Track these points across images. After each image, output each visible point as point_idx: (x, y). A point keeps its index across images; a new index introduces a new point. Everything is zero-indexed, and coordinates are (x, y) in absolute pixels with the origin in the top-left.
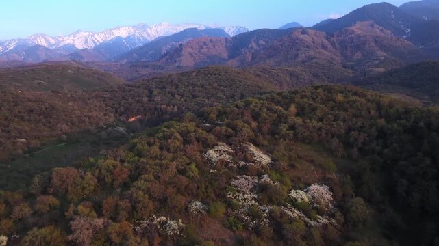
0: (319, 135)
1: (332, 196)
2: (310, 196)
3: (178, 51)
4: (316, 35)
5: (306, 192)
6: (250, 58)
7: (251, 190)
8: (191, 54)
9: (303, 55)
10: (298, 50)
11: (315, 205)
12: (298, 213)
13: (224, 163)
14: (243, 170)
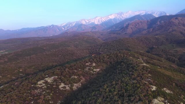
0: (107, 62)
3: (127, 27)
4: (181, 20)
6: (152, 30)
7: (88, 69)
8: (131, 28)
9: (171, 29)
10: (171, 27)
13: (87, 65)
14: (89, 66)
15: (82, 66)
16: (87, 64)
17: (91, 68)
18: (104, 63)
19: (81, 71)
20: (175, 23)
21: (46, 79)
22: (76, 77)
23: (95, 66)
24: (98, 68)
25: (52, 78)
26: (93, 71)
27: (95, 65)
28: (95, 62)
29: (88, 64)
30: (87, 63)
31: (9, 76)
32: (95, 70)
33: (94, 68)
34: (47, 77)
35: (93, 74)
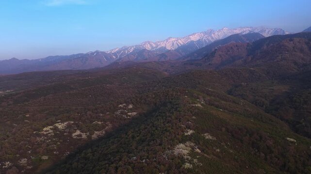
3: (213, 54)
4: (299, 42)
8: (220, 56)
9: (280, 57)
10: (280, 53)
14: (123, 109)
15: (112, 108)
17: (126, 110)
18: (147, 104)
19: (109, 114)
20: (288, 47)
21: (57, 125)
22: (100, 123)
24: (135, 112)
25: (65, 123)
26: (127, 116)
27: (131, 107)
28: (133, 103)
29: (122, 106)
30: (121, 104)
31: (9, 122)
32: (130, 114)
33: (130, 111)
34: (58, 123)
35: (125, 119)
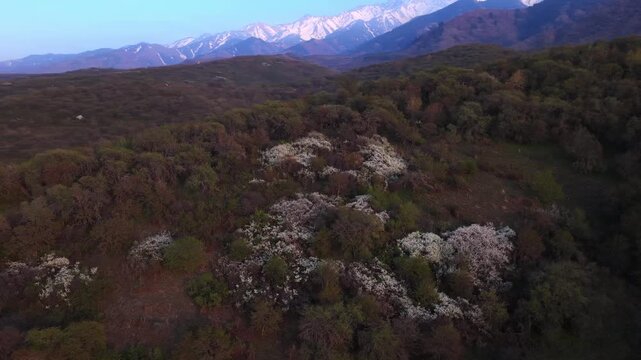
0: (551, 126)
1: (511, 254)
2: (448, 246)
5: (446, 239)
7: (306, 223)
11: (451, 270)
12: (391, 282)
13: (290, 167)
14: (322, 183)
15: (206, 174)
16: (282, 151)
17: (360, 203)
18: (511, 138)
23: (398, 185)
27: (396, 164)
28: (388, 130)
29: (303, 158)
30: (280, 134)
33: (410, 209)
